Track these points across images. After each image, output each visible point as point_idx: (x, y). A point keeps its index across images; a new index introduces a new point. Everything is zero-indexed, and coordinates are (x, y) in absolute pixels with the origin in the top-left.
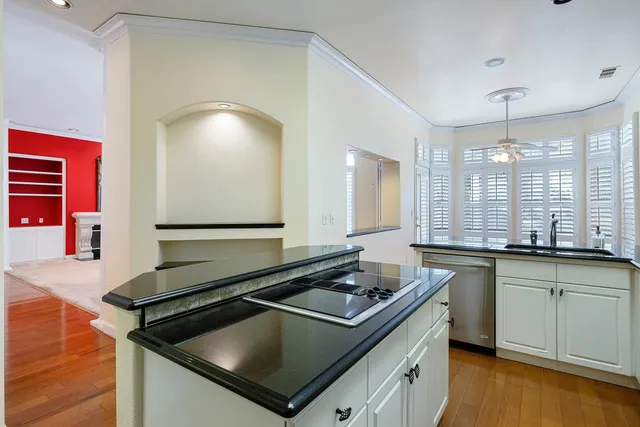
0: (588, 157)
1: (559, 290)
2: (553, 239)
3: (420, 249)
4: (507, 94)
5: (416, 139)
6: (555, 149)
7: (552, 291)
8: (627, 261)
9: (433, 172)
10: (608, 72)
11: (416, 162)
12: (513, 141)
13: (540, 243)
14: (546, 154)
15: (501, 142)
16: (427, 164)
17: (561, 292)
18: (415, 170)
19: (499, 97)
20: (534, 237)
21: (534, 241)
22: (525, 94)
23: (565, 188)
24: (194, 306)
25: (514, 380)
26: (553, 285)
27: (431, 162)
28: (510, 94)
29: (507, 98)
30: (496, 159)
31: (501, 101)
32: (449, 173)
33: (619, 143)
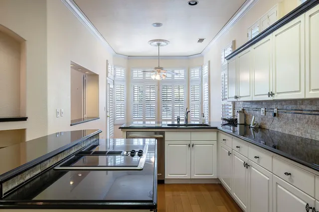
0: (190, 80)
1: (192, 144)
2: (187, 120)
3: (123, 130)
4: (159, 42)
5: (107, 61)
6: (177, 74)
7: (189, 145)
8: (216, 128)
9: (116, 82)
10: (201, 40)
11: (107, 76)
12: (162, 68)
13: (181, 123)
14: (173, 76)
15: (156, 68)
16: (112, 77)
17: (193, 145)
18: (107, 80)
19: (155, 43)
20: (179, 119)
21: (178, 122)
22: (167, 44)
23: (181, 94)
24: (28, 177)
25: (175, 193)
26: (189, 142)
27: (114, 76)
28: (160, 42)
29: (159, 45)
30: (153, 77)
31: (156, 46)
32: (124, 84)
33: (202, 74)
